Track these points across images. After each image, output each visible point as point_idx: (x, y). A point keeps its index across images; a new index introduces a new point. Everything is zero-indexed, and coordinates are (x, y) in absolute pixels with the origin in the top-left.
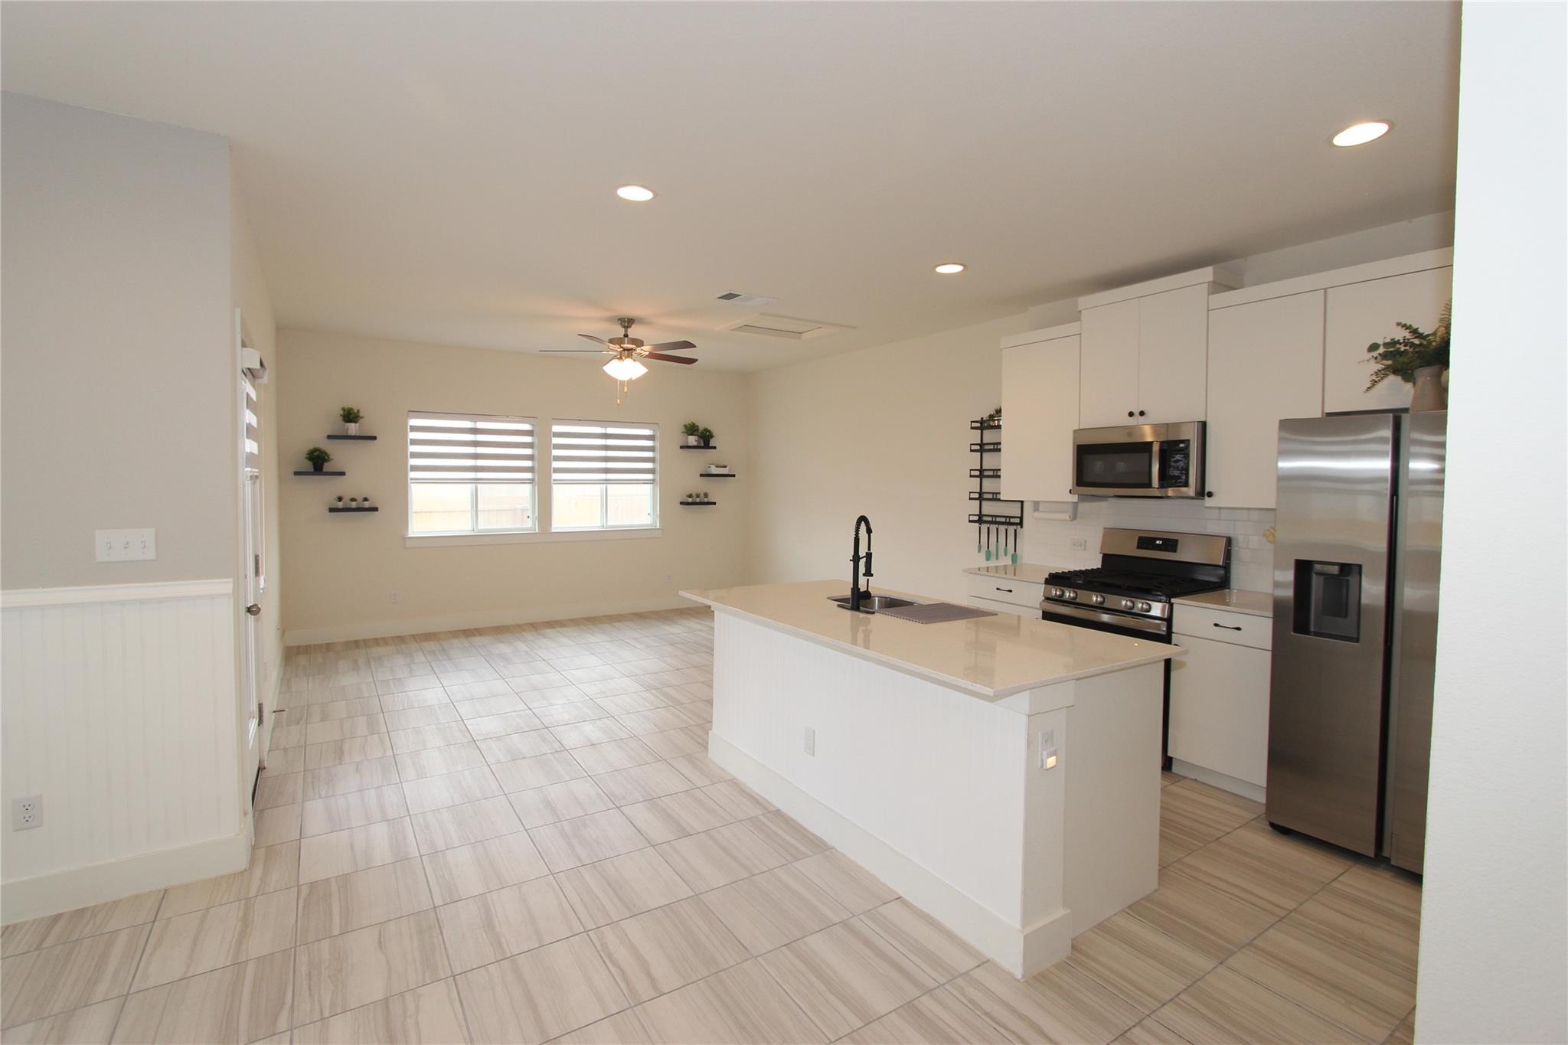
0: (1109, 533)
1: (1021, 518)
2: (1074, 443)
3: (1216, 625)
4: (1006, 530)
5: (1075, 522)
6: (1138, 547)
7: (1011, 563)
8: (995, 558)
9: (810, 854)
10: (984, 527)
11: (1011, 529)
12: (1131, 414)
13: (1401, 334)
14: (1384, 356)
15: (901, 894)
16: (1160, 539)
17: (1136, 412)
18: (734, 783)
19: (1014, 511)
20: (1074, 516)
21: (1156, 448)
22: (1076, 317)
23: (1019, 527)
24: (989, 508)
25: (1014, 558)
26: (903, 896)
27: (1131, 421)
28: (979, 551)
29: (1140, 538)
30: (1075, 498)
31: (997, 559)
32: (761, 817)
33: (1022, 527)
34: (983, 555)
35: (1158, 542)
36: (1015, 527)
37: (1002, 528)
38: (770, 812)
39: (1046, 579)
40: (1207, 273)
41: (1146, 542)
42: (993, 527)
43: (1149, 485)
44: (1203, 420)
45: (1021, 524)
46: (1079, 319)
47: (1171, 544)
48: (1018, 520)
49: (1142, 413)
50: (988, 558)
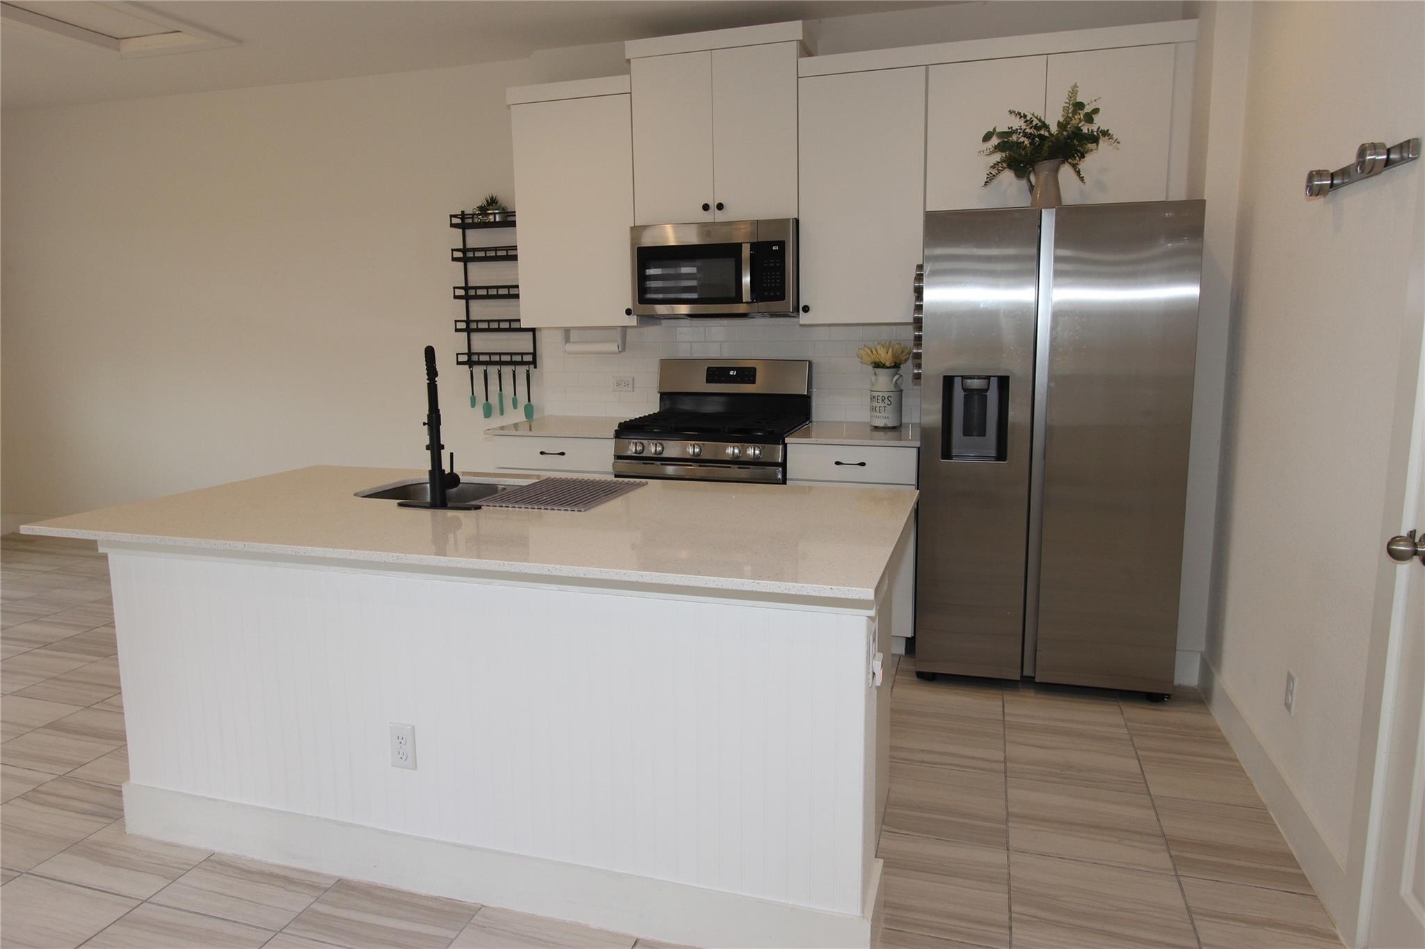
0: (669, 366)
1: (534, 354)
2: (632, 245)
3: (838, 463)
4: (514, 372)
5: (623, 353)
6: (708, 381)
7: (524, 419)
8: (499, 413)
9: (452, 935)
10: (478, 370)
11: (522, 371)
12: (706, 207)
13: (1017, 123)
14: (998, 148)
15: (637, 935)
16: (733, 369)
17: (713, 205)
18: (214, 863)
19: (521, 343)
20: (623, 347)
21: (746, 252)
22: (624, 67)
23: (532, 366)
24: (483, 343)
25: (529, 411)
26: (641, 936)
27: (707, 217)
28: (473, 405)
29: (709, 369)
30: (632, 321)
31: (502, 413)
32: (316, 906)
33: (535, 367)
34: (479, 410)
35: (731, 373)
36: (526, 367)
37: (507, 371)
38: (326, 890)
39: (616, 431)
40: (795, 29)
41: (717, 374)
42: (493, 370)
43: (738, 299)
44: (797, 217)
45: (534, 363)
46: (628, 72)
47: (747, 374)
48: (529, 358)
49: (720, 206)
50: (488, 412)
